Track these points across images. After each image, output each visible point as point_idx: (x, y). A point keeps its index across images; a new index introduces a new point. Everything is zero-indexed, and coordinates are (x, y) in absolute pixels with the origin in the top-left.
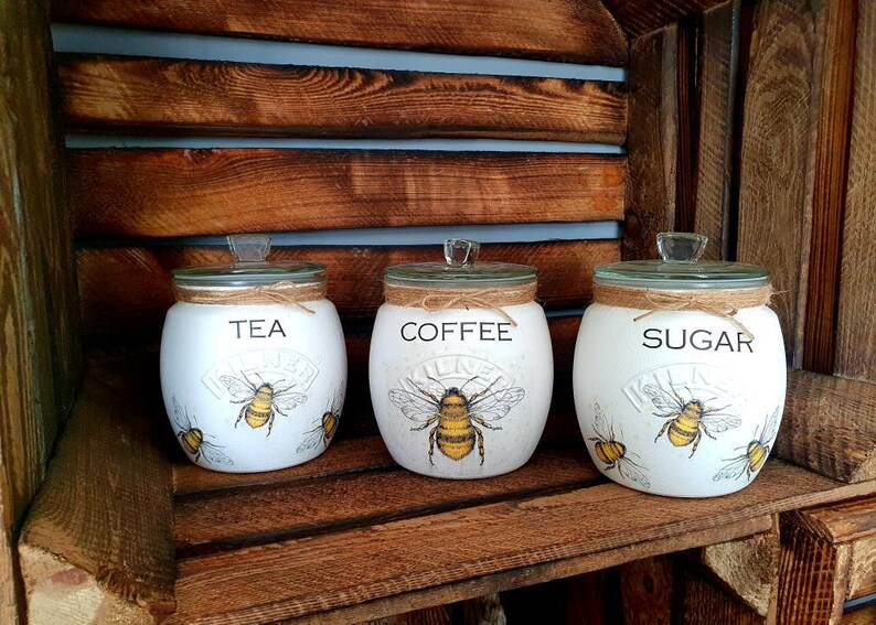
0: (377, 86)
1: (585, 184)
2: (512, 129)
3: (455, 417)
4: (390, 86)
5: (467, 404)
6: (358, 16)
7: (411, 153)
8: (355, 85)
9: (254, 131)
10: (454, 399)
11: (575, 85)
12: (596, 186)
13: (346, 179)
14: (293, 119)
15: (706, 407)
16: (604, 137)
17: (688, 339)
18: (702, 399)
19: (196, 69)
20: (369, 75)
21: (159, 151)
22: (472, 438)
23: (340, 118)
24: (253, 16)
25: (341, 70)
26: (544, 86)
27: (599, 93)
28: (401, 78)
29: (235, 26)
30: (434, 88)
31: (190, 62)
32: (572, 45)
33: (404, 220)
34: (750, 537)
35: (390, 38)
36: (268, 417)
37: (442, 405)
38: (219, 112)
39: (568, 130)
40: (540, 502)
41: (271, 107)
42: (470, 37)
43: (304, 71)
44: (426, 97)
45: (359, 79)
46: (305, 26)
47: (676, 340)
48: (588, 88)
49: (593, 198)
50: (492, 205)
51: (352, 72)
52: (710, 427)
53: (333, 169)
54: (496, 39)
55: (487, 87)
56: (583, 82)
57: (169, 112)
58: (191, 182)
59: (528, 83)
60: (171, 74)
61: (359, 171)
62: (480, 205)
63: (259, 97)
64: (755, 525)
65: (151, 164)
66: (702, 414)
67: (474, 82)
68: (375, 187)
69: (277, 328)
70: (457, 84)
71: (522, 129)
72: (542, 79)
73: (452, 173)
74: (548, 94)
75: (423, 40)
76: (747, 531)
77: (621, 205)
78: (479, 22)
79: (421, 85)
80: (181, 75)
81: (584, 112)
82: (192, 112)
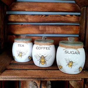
0: (43, 16)
1: (73, 29)
2: (62, 21)
3: (43, 59)
4: (45, 16)
5: (44, 58)
6: (41, 8)
7: (47, 25)
8: (40, 17)
9: (28, 22)
10: (43, 57)
11: (72, 15)
12: (75, 29)
13: (39, 28)
14: (33, 21)
15: (73, 62)
16: (76, 22)
17: (71, 52)
18: (73, 61)
19: (22, 15)
20: (42, 15)
21: (17, 24)
22: (45, 62)
23: (38, 21)
24: (28, 9)
25: (39, 15)
26: (67, 16)
27: (75, 16)
28: (46, 15)
29: (26, 10)
30: (51, 17)
31: (21, 14)
32: (71, 10)
33: (46, 33)
34: (77, 81)
35: (45, 10)
36: (21, 56)
37: (41, 57)
38: (24, 20)
39: (70, 22)
40: (49, 71)
41: (30, 19)
42: (56, 10)
43: (34, 15)
44: (49, 18)
45: (41, 16)
46: (34, 10)
47: (69, 52)
48: (74, 16)
49: (74, 31)
50: (58, 31)
51: (40, 15)
52: (74, 65)
53: (37, 27)
54: (60, 10)
55: (58, 16)
56: (73, 15)
57: (18, 20)
58: (20, 28)
59: (64, 15)
60: (19, 16)
61: (40, 27)
62: (56, 31)
63: (28, 18)
64: (78, 79)
65: (16, 26)
66: (73, 63)
67: (57, 15)
68: (42, 29)
69: (23, 46)
70: (54, 16)
71: (63, 21)
72: (67, 15)
73: (52, 27)
74: (67, 17)
75: (50, 10)
76: (77, 80)
77: (79, 32)
78: (57, 8)
79: (49, 16)
80: (20, 16)
81: (73, 19)
82: (21, 20)
